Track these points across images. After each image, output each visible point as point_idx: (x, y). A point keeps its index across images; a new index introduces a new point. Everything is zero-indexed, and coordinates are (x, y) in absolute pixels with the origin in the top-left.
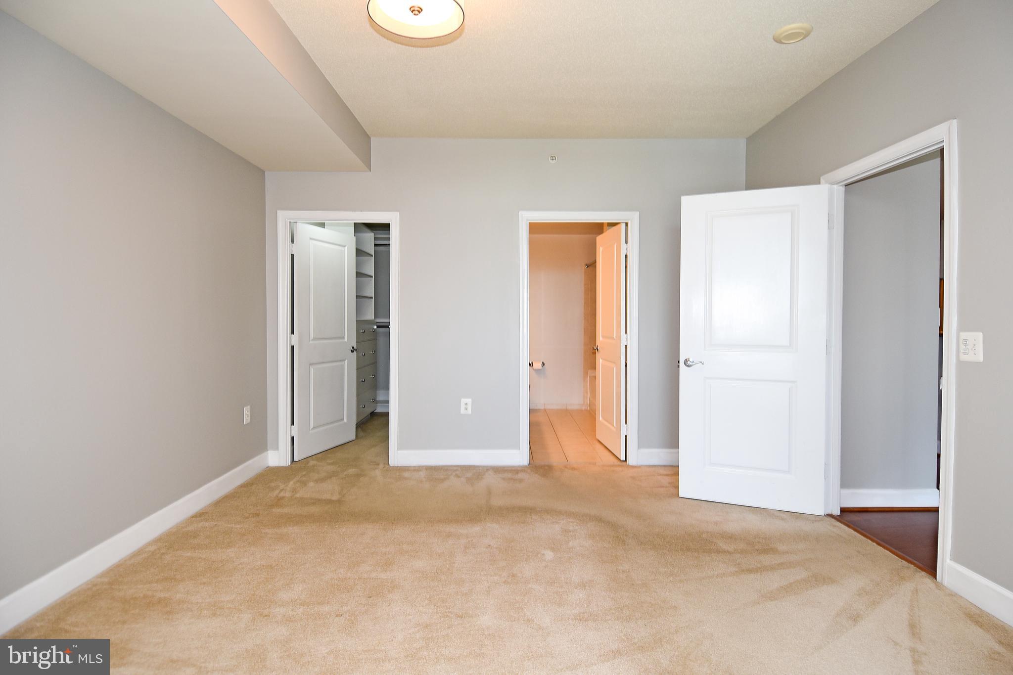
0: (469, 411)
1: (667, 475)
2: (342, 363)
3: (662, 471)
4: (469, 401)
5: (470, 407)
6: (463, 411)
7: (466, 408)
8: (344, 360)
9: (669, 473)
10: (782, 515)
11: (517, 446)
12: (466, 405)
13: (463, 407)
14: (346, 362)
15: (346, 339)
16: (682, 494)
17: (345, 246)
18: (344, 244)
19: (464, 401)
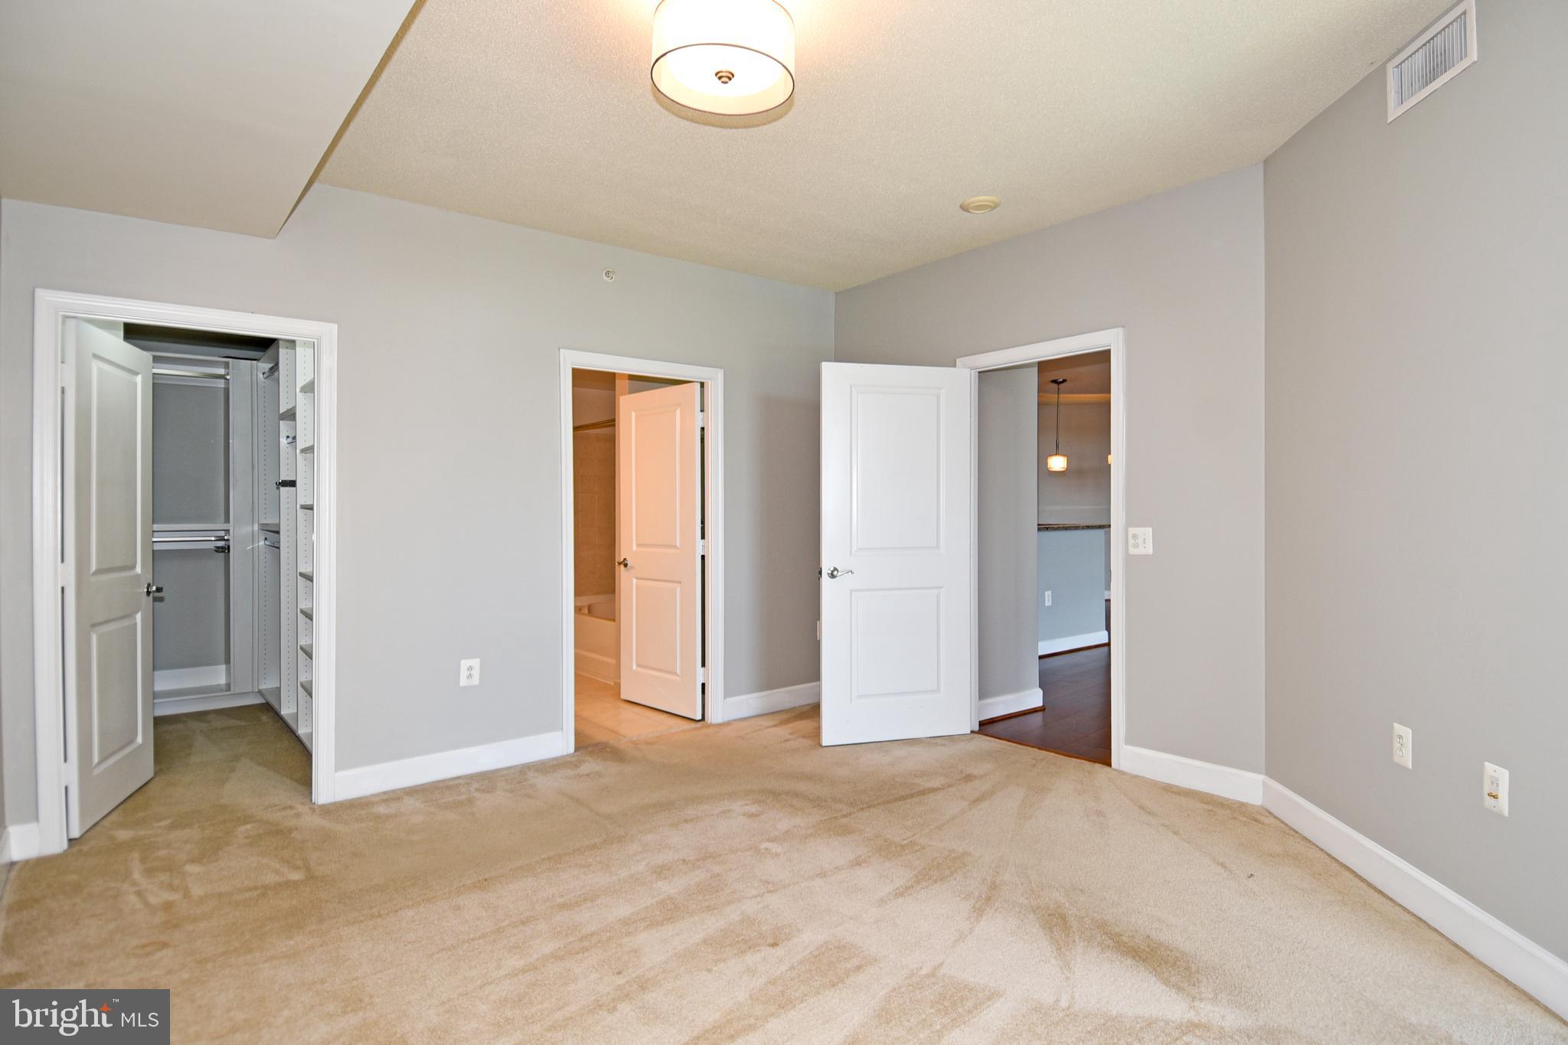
0: (476, 681)
1: (775, 726)
2: (126, 623)
3: (766, 722)
4: (476, 662)
5: (476, 673)
6: (463, 682)
7: (470, 676)
8: (130, 615)
9: (776, 722)
10: (934, 741)
11: (556, 726)
12: (470, 671)
13: (464, 673)
14: (139, 616)
15: (139, 570)
16: (824, 744)
17: (137, 374)
18: (136, 370)
19: (465, 664)
